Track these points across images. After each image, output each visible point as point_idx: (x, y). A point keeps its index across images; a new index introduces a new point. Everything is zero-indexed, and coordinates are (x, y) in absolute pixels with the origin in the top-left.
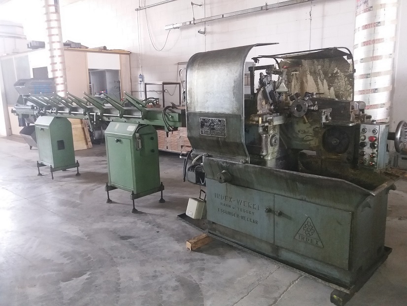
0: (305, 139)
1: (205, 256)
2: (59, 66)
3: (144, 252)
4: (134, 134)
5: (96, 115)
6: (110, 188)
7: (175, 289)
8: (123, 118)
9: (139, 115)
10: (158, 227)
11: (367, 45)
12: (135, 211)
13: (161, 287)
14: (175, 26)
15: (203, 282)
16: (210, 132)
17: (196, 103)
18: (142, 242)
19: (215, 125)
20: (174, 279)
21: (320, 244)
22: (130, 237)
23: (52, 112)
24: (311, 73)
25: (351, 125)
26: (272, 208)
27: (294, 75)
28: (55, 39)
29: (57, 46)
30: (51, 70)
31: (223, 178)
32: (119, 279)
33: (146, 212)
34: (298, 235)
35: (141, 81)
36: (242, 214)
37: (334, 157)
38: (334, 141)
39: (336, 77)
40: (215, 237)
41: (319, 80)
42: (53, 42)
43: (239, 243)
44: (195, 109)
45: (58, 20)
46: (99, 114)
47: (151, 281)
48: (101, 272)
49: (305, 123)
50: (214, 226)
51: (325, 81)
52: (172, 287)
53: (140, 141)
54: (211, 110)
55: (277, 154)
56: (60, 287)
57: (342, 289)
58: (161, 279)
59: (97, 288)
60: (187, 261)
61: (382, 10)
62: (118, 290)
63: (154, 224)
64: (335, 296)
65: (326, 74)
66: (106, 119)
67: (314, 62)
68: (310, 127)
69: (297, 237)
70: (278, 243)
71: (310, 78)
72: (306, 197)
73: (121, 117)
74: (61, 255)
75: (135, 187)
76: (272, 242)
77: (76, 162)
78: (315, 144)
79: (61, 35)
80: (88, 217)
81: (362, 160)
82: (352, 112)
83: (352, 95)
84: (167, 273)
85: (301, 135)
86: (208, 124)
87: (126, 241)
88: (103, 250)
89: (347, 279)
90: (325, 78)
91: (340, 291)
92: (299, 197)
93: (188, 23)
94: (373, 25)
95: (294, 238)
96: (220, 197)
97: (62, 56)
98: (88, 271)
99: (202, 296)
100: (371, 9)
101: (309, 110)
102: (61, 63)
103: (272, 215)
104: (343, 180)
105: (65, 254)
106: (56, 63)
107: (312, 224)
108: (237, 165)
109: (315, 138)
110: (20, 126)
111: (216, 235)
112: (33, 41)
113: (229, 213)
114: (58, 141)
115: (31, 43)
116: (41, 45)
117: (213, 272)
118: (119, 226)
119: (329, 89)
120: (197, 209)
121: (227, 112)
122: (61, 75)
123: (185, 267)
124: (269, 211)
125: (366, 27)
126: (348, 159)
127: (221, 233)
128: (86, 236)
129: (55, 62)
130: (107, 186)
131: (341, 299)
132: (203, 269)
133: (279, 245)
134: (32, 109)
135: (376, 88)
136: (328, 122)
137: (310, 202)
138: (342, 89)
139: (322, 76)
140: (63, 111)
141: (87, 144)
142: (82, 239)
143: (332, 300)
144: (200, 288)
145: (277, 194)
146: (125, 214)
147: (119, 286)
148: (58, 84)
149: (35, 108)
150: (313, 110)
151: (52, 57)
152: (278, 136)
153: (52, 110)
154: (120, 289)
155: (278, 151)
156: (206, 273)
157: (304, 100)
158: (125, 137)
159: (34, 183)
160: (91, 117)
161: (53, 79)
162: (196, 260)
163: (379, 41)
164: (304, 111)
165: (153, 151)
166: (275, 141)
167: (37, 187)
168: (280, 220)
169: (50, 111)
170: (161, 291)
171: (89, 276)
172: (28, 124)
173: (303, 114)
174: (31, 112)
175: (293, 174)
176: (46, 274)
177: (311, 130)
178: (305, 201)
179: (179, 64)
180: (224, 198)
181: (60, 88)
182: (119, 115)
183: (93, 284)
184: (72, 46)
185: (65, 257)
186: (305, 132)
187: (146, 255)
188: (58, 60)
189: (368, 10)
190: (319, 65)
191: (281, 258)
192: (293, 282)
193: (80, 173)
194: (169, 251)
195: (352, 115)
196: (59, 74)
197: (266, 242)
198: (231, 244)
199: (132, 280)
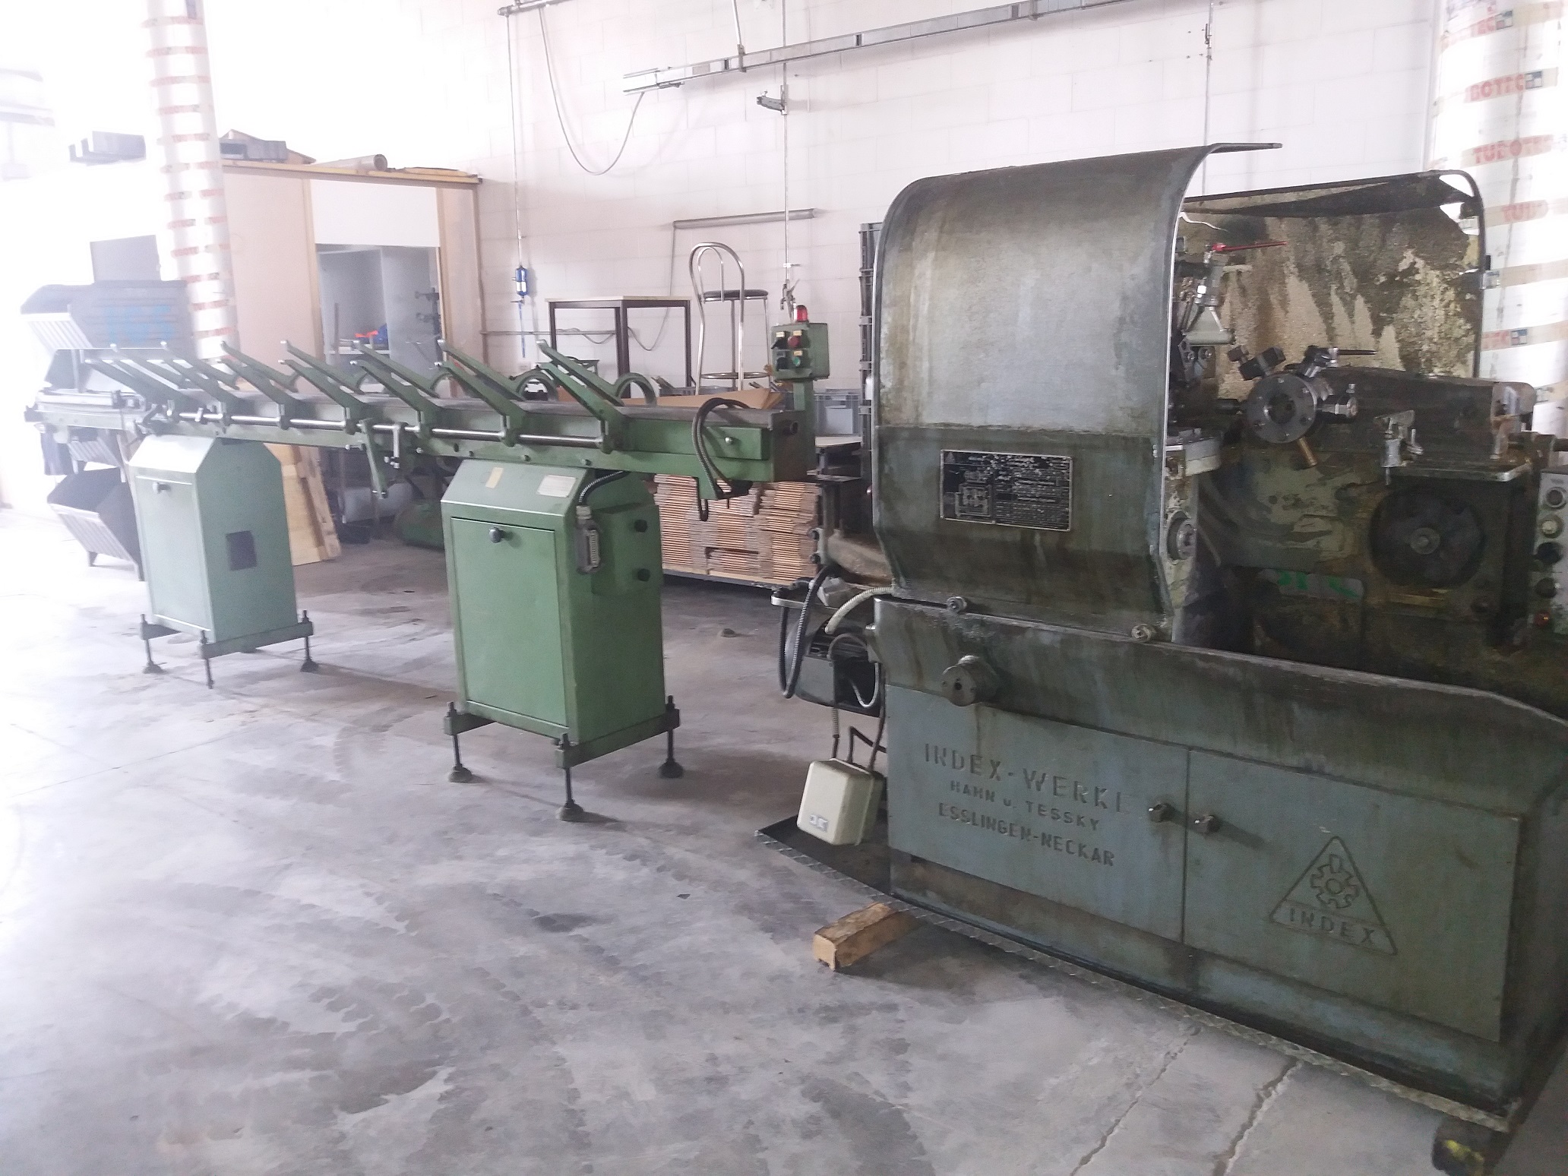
0: (1297, 529)
1: (894, 994)
2: (202, 235)
3: (647, 978)
4: (572, 511)
5: (404, 433)
6: (464, 721)
7: (810, 1130)
8: (518, 446)
9: (593, 432)
10: (680, 877)
11: (1489, 159)
12: (573, 813)
13: (751, 1123)
14: (662, 78)
15: (913, 1099)
16: (992, 509)
17: (925, 390)
18: (631, 940)
19: (1014, 480)
20: (796, 1091)
21: (1379, 939)
22: (578, 920)
23: (204, 421)
24: (1303, 272)
25: (1506, 476)
26: (1178, 801)
27: (1233, 278)
28: (189, 123)
29: (195, 152)
30: (173, 247)
31: (968, 683)
32: (574, 1095)
33: (620, 817)
34: (1285, 908)
35: (522, 294)
36: (1045, 825)
37: (1419, 600)
38: (1421, 541)
39: (1409, 285)
40: (924, 915)
41: (1335, 299)
42: (179, 138)
43: (1030, 938)
44: (918, 416)
45: (199, 50)
46: (417, 429)
47: (704, 1102)
48: (495, 1068)
49: (1301, 465)
50: (919, 871)
51: (1360, 302)
52: (794, 1121)
53: (593, 536)
54: (996, 418)
55: (1189, 588)
56: (343, 1136)
57: (1479, 1116)
58: (745, 1091)
59: (493, 1134)
60: (830, 1015)
61: (1550, 25)
62: (581, 1142)
63: (661, 863)
64: (1453, 1145)
65: (1364, 275)
66: (444, 449)
67: (1316, 228)
68: (1322, 482)
69: (1282, 916)
70: (1199, 938)
71: (1298, 291)
72: (1322, 758)
73: (513, 439)
74: (316, 998)
75: (574, 718)
76: (1172, 934)
77: (300, 617)
78: (1341, 548)
79: (211, 108)
80: (391, 840)
81: (1546, 613)
82: (1498, 425)
83: (1470, 356)
84: (762, 1066)
85: (1279, 515)
86: (982, 477)
87: (562, 935)
88: (482, 974)
89: (1493, 1078)
90: (1361, 289)
91: (1470, 1125)
92: (1294, 761)
93: (718, 67)
94: (1513, 84)
95: (1270, 919)
96: (948, 760)
97: (215, 193)
98: (438, 1063)
99: (923, 1158)
100: (1508, 21)
101: (1324, 420)
102: (213, 220)
103: (1176, 833)
104: (1492, 695)
105: (331, 998)
106: (191, 223)
107: (1347, 866)
108: (1029, 635)
109: (1339, 526)
110: (48, 472)
111: (926, 907)
112: (95, 134)
113: (987, 822)
114: (230, 537)
115: (85, 143)
116: (132, 149)
117: (943, 1058)
118: (521, 874)
119: (1377, 333)
120: (844, 807)
121: (1079, 425)
122: (214, 270)
123: (828, 1040)
124: (1166, 813)
125: (1484, 90)
126: (1477, 609)
127: (945, 897)
128: (398, 919)
129: (188, 216)
130: (453, 713)
131: (1478, 1156)
132: (901, 1047)
133: (1200, 944)
134: (115, 406)
135: (1522, 326)
136: (1404, 464)
137: (1340, 779)
138: (1429, 333)
139: (1350, 283)
140: (253, 414)
141: (319, 541)
142: (387, 931)
143: (1440, 1157)
144: (906, 1126)
145: (1200, 749)
146: (538, 827)
147: (581, 1123)
148: (199, 307)
149: (130, 403)
150: (1341, 419)
151: (177, 196)
152: (1192, 520)
153: (206, 411)
154: (587, 1134)
155: (1192, 579)
156: (915, 1060)
157: (1302, 376)
158: (534, 524)
159: (137, 703)
160: (379, 440)
161: (182, 285)
162: (863, 1009)
163: (1537, 144)
164: (1303, 420)
165: (642, 575)
166: (1188, 535)
167: (153, 720)
168: (1211, 853)
169: (197, 416)
170: (756, 1139)
171: (449, 1087)
172: (82, 464)
173: (1295, 433)
174: (113, 421)
175: (1276, 669)
176: (273, 1079)
177: (1325, 496)
178: (1321, 773)
179: (677, 225)
180: (968, 762)
181: (208, 320)
182: (502, 434)
183: (475, 1118)
184: (253, 152)
185: (333, 1007)
186: (1297, 503)
187: (658, 994)
188: (199, 208)
189: (1493, 23)
190: (1337, 239)
191: (1210, 997)
192: (1266, 1087)
193: (314, 659)
194: (747, 975)
195: (1500, 436)
196: (203, 264)
197: (1148, 935)
198: (997, 942)
199: (624, 1095)
